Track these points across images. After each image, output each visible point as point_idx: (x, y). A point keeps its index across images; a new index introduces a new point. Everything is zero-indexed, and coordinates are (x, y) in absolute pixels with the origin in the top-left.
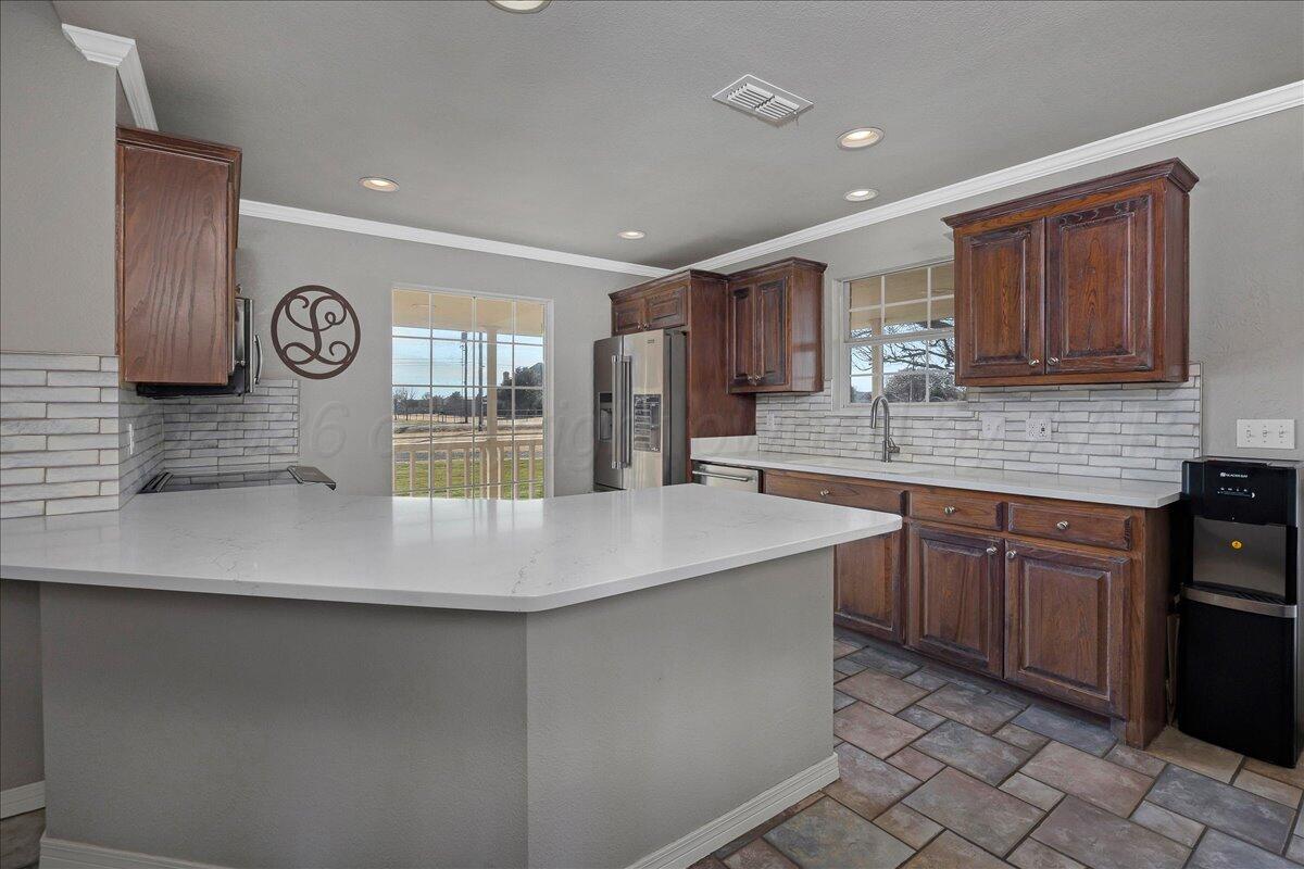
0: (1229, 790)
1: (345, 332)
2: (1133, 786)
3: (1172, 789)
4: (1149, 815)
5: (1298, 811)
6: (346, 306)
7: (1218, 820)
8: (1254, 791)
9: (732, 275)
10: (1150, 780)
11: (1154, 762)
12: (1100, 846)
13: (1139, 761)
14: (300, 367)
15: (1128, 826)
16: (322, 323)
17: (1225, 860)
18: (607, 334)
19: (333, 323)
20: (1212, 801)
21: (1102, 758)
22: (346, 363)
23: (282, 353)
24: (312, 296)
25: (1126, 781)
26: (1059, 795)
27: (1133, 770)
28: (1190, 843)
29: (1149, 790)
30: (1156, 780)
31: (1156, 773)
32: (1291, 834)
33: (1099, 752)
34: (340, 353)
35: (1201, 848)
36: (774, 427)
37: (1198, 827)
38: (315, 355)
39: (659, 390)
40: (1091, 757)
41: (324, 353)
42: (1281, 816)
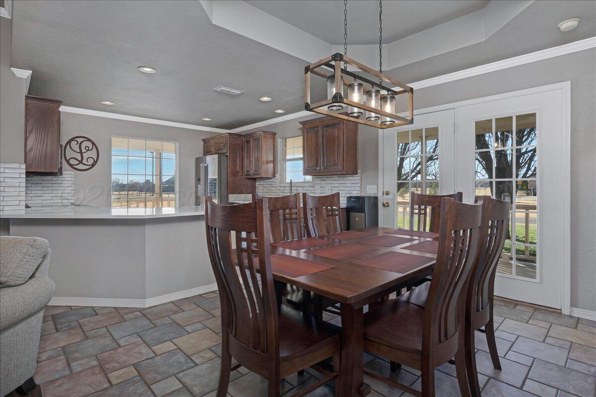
1: (93, 154)
6: (93, 144)
9: (245, 135)
14: (75, 167)
16: (84, 150)
18: (201, 155)
19: (88, 150)
22: (93, 165)
23: (68, 161)
24: (80, 140)
34: (91, 162)
36: (261, 191)
38: (81, 162)
39: (216, 177)
41: (84, 161)
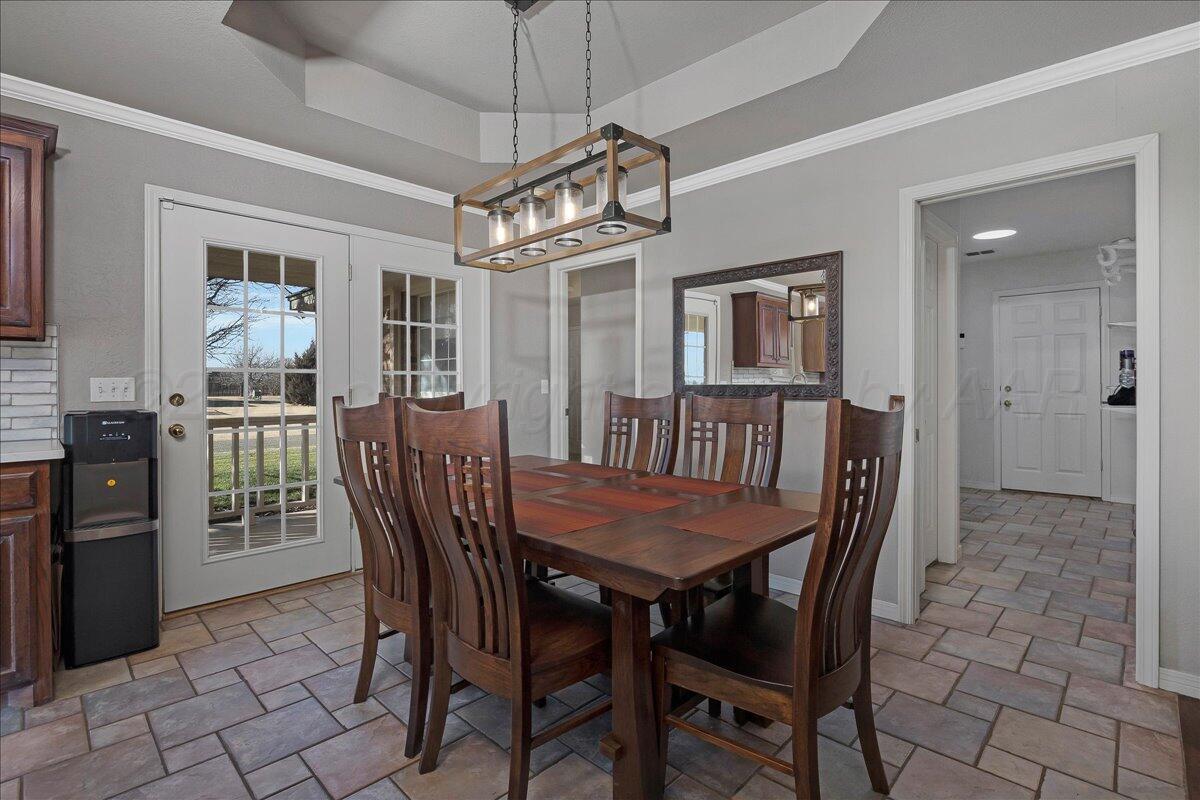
0: (135, 683)
2: (71, 728)
3: (100, 709)
4: (102, 737)
5: (182, 667)
7: (149, 705)
8: (149, 674)
10: (81, 715)
11: (70, 702)
12: (90, 784)
13: (56, 710)
15: (96, 754)
17: (173, 721)
20: (133, 698)
21: (23, 729)
25: (62, 729)
26: (15, 783)
27: (58, 719)
28: (147, 729)
29: (86, 722)
30: (84, 711)
31: (78, 707)
32: (190, 682)
33: (17, 727)
35: (156, 728)
37: (142, 717)
40: (12, 737)
42: (176, 676)
